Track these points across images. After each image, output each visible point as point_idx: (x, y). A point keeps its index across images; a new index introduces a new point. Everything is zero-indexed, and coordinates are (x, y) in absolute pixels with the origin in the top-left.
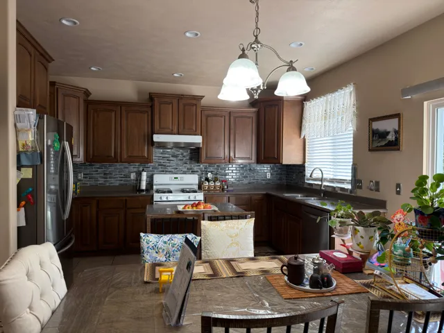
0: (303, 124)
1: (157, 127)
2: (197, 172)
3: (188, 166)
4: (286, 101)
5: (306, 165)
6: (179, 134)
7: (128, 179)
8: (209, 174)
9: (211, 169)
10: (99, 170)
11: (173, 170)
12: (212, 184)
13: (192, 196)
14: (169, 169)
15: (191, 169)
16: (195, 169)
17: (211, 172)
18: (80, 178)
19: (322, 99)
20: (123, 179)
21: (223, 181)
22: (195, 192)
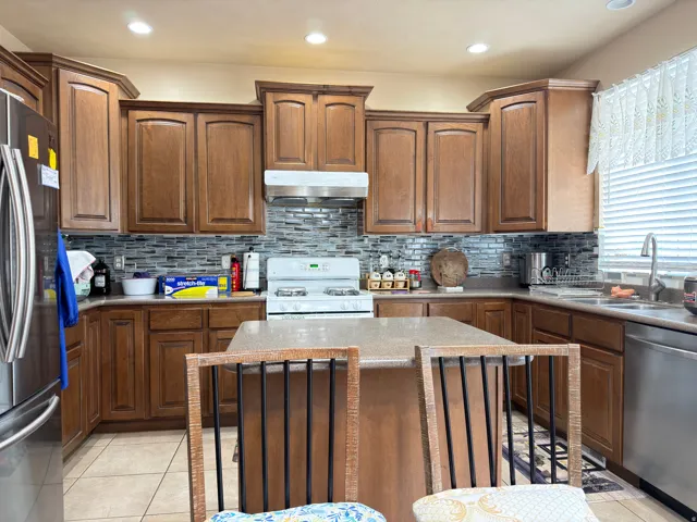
0: (592, 141)
1: (271, 154)
2: (358, 253)
3: (339, 241)
4: (554, 91)
5: (600, 233)
6: (318, 169)
7: (217, 268)
8: (384, 256)
9: (386, 247)
10: (156, 249)
11: (308, 250)
12: (388, 276)
13: (349, 302)
14: (300, 247)
15: (344, 247)
16: (354, 247)
17: (388, 253)
18: (118, 265)
19: (646, 78)
20: (207, 268)
21: (411, 272)
22: (354, 293)
